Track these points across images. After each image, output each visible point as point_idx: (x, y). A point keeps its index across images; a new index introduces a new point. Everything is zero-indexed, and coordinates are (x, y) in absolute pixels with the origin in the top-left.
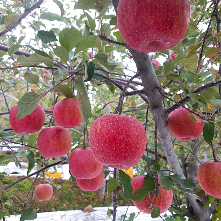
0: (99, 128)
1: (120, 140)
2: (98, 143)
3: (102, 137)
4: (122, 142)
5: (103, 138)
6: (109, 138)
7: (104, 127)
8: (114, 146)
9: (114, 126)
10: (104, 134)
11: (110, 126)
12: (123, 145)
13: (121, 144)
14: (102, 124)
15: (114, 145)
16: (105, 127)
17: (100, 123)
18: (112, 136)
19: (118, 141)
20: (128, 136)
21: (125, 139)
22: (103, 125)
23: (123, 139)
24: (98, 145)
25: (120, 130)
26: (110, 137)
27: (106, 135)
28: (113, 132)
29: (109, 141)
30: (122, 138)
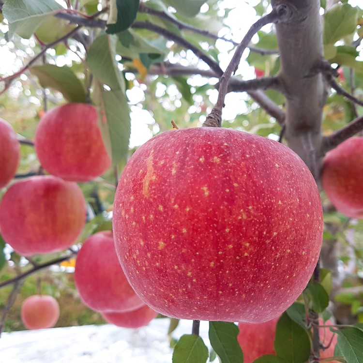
0: (151, 177)
1: (238, 227)
2: (145, 238)
3: (160, 213)
4: (245, 235)
5: (165, 219)
6: (191, 220)
7: (170, 175)
8: (209, 253)
9: (210, 170)
10: (169, 200)
11: (196, 169)
12: (246, 249)
13: (241, 245)
14: (162, 162)
15: (210, 248)
16: (174, 171)
17: (155, 157)
18: (202, 211)
19: (227, 230)
20: (268, 211)
21: (254, 225)
22: (164, 165)
23: (249, 223)
24: (147, 244)
25: (236, 185)
26: (192, 216)
27: (176, 206)
28: (207, 193)
29: (188, 230)
30: (245, 217)
